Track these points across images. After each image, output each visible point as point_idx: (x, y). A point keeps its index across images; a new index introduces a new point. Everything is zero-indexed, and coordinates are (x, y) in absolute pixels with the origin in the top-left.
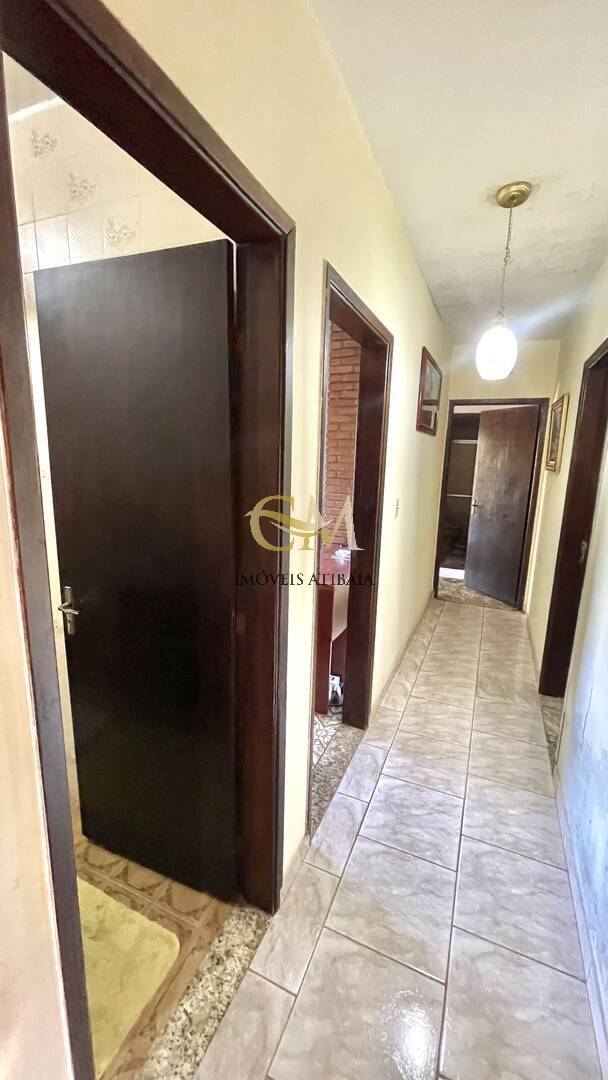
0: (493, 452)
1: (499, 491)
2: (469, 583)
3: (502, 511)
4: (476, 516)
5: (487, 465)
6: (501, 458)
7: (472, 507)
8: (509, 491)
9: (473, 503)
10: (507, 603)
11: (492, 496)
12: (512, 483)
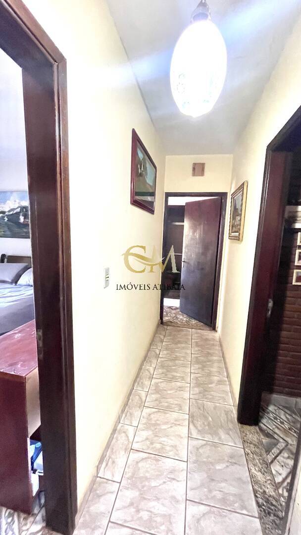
0: (194, 228)
1: (199, 253)
2: (183, 309)
3: (200, 267)
4: (185, 268)
5: (190, 237)
6: (198, 231)
7: (183, 263)
8: (204, 254)
9: (183, 260)
10: (206, 324)
11: (193, 256)
12: (206, 248)
